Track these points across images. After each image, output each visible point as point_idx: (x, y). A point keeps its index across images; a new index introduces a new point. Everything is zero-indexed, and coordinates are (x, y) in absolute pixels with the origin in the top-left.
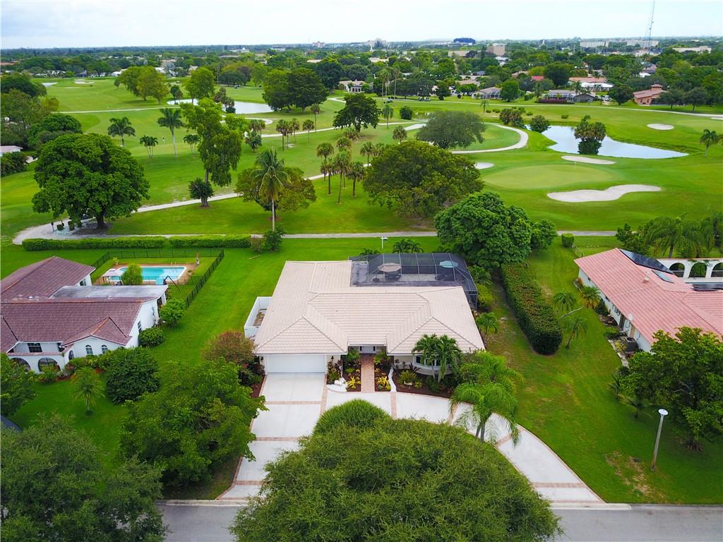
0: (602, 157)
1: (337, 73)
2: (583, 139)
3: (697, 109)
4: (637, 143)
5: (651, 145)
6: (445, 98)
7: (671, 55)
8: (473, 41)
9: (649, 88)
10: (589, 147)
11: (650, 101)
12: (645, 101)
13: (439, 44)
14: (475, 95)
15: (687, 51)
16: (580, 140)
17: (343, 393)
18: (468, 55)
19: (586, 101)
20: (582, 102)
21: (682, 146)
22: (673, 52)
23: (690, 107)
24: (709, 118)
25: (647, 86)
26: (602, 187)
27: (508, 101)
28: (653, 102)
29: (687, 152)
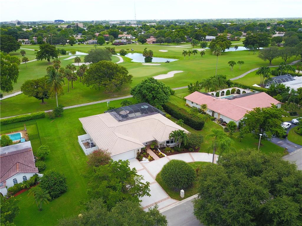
0: (154, 63)
1: (16, 35)
2: (146, 57)
3: (169, 44)
4: (160, 57)
5: (164, 57)
6: (73, 45)
7: (146, 26)
8: (64, 21)
9: (150, 38)
10: (148, 59)
11: (152, 42)
12: (150, 42)
13: (49, 22)
14: (86, 43)
15: (150, 25)
16: (145, 57)
17: (149, 162)
18: (67, 27)
19: (130, 43)
20: (128, 44)
21: (175, 57)
22: (146, 25)
23: (166, 44)
24: (175, 47)
25: (148, 37)
26: (165, 73)
27: (101, 45)
28: (153, 42)
29: (177, 59)
